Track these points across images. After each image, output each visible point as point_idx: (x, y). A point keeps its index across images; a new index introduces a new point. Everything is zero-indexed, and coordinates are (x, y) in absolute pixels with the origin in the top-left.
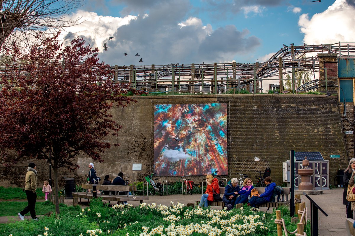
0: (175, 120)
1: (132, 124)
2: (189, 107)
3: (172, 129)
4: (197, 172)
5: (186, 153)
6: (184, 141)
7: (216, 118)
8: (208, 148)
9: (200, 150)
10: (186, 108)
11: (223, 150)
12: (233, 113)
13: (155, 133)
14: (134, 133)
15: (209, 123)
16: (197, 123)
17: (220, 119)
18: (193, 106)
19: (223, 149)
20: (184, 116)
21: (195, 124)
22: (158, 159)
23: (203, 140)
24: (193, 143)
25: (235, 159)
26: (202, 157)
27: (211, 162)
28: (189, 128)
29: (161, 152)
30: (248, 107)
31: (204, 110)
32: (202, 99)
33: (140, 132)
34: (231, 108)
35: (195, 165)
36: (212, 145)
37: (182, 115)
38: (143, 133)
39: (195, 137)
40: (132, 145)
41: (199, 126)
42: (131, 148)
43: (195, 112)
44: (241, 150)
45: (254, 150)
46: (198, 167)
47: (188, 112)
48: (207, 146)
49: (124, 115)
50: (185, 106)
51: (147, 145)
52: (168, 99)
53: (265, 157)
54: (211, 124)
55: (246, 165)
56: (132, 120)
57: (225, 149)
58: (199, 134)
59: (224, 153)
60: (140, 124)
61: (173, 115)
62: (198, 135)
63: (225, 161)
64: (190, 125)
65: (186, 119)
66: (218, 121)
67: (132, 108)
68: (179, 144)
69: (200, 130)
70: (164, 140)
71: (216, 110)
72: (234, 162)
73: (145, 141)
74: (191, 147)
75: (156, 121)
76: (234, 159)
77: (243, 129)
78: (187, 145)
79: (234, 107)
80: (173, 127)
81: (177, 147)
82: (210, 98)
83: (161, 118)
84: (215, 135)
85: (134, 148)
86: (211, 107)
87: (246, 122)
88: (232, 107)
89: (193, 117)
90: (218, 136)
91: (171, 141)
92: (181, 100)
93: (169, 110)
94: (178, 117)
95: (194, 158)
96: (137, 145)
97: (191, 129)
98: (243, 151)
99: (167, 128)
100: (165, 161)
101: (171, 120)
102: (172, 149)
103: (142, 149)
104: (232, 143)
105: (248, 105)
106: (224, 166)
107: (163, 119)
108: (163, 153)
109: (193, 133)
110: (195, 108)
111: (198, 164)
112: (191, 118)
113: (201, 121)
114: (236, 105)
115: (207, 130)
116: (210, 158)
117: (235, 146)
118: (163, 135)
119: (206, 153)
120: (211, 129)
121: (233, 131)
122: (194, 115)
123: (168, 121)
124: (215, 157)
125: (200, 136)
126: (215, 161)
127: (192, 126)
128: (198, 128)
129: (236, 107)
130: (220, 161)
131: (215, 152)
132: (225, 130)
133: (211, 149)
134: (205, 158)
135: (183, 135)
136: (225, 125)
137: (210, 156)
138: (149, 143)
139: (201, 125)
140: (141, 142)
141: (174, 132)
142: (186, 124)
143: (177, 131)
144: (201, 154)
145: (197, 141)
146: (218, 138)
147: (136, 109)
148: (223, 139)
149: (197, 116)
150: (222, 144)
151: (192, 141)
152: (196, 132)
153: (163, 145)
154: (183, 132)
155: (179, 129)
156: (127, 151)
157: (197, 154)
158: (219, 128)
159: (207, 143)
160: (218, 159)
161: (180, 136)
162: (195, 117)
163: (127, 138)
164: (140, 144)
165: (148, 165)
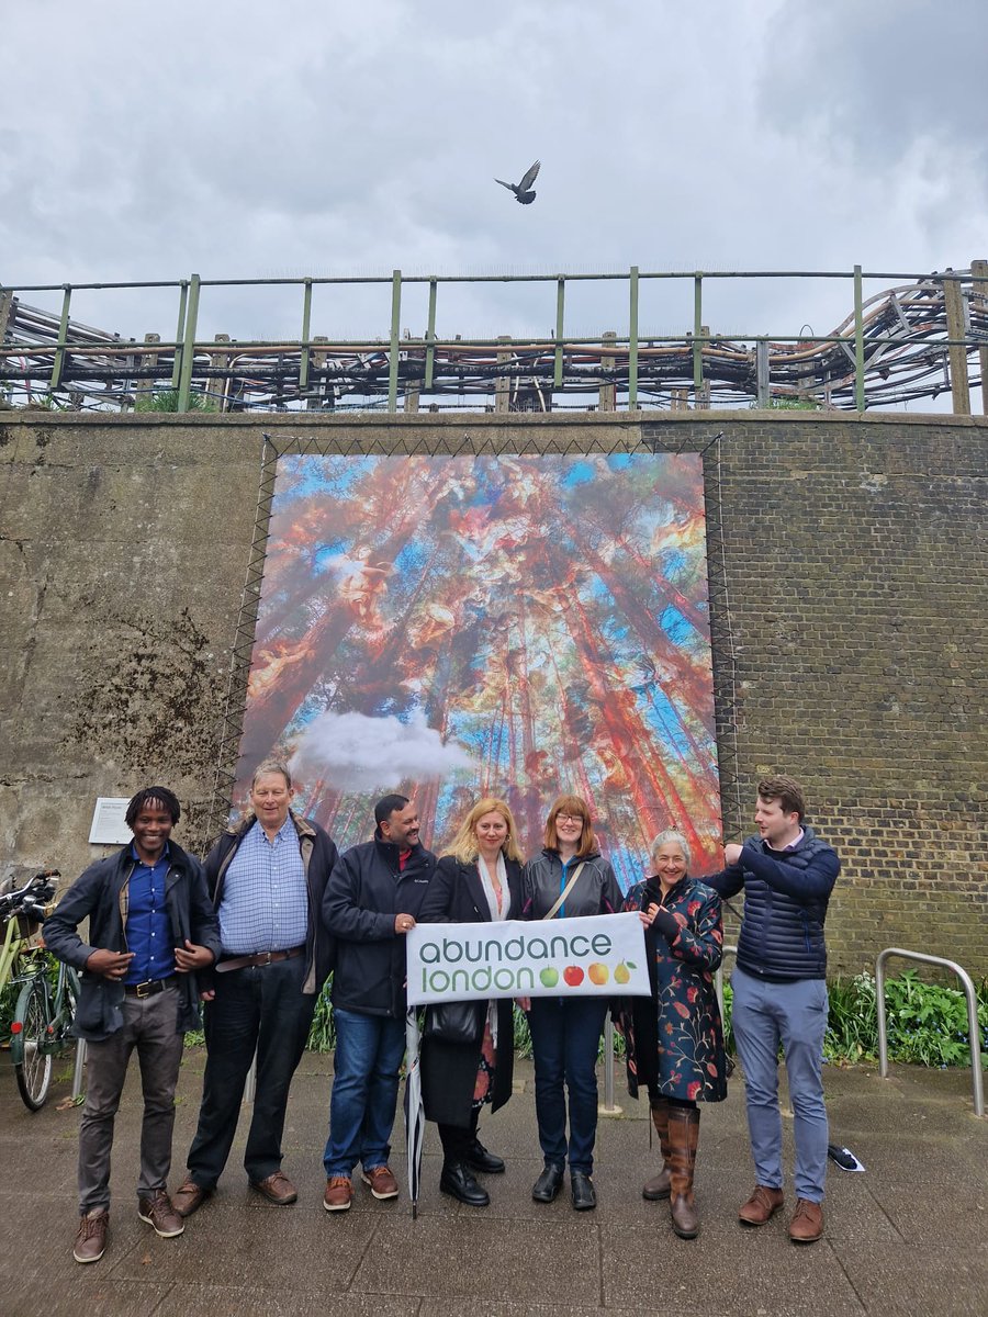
0: (392, 540)
1: (136, 559)
2: (475, 469)
3: (372, 592)
5: (445, 741)
6: (437, 665)
7: (641, 533)
8: (591, 711)
9: (538, 724)
10: (458, 477)
11: (688, 730)
12: (742, 512)
13: (264, 610)
14: (137, 609)
15: (595, 561)
16: (521, 558)
17: (665, 543)
18: (499, 464)
19: (687, 719)
20: (444, 518)
21: (509, 568)
23: (558, 659)
24: (493, 677)
26: (551, 770)
27: (607, 803)
28: (471, 588)
29: (288, 730)
30: (830, 476)
31: (563, 491)
33: (174, 602)
34: (728, 482)
36: (611, 694)
37: (434, 513)
38: (193, 610)
39: (505, 640)
40: (116, 680)
41: (531, 580)
42: (105, 696)
43: (510, 499)
44: (806, 732)
45: (894, 735)
47: (469, 500)
48: (584, 699)
49: (100, 505)
50: (457, 468)
51: (205, 682)
52: (358, 430)
53: (973, 788)
54: (604, 565)
55: (847, 832)
56: (137, 539)
57: (698, 721)
58: (530, 624)
59: (696, 747)
60: (183, 557)
61: (381, 511)
62: (524, 633)
63: (707, 803)
64: (477, 568)
65: (459, 538)
66: (653, 551)
67: (151, 472)
68: (402, 683)
69: (538, 598)
70: (312, 652)
71: (635, 487)
73: (199, 657)
74: (478, 700)
75: (280, 543)
77: (806, 601)
78: (455, 689)
79: (745, 474)
80: (374, 580)
81: (390, 702)
82: (603, 429)
83: (307, 529)
84: (628, 636)
85: (124, 696)
86: (608, 475)
87: (824, 560)
88: (734, 474)
89: (500, 529)
90: (656, 637)
91: (359, 660)
92: (435, 433)
93: (361, 487)
94: (412, 526)
95: (497, 774)
96: (143, 681)
97: (484, 591)
98: (816, 741)
99: (341, 586)
100: (307, 787)
101: (366, 541)
102: (357, 709)
103: (172, 703)
104: (745, 685)
105: (830, 468)
106: (700, 833)
107: (319, 531)
108: (298, 731)
109: (497, 615)
110: (512, 475)
111: (523, 813)
112: (485, 533)
113: (548, 548)
114: (755, 467)
115: (579, 604)
116: (605, 777)
117: (766, 705)
118: (314, 621)
119: (575, 740)
120: (605, 595)
121: (742, 612)
122: (508, 517)
123: (348, 546)
124: (632, 774)
125: (536, 636)
126: (637, 799)
127: (489, 576)
128: (529, 588)
129: (754, 478)
130: (669, 799)
131: (634, 741)
132: (697, 602)
133: (610, 714)
134: (570, 773)
135: (434, 630)
136: (695, 576)
137: (604, 766)
138: (220, 671)
139: (544, 573)
140: (176, 665)
141: (378, 611)
142: (455, 564)
143: (399, 602)
144: (546, 749)
145: (522, 666)
146: (651, 653)
147: (171, 476)
148: (683, 659)
149: (525, 520)
150: (679, 688)
151: (487, 662)
152: (514, 614)
153: (306, 685)
154: (432, 612)
155: (409, 590)
156: (76, 713)
157: (519, 747)
158: (660, 592)
159: (579, 678)
160: (659, 788)
161: (413, 632)
162: (511, 528)
163: (92, 638)
164: (168, 677)
165: (197, 807)
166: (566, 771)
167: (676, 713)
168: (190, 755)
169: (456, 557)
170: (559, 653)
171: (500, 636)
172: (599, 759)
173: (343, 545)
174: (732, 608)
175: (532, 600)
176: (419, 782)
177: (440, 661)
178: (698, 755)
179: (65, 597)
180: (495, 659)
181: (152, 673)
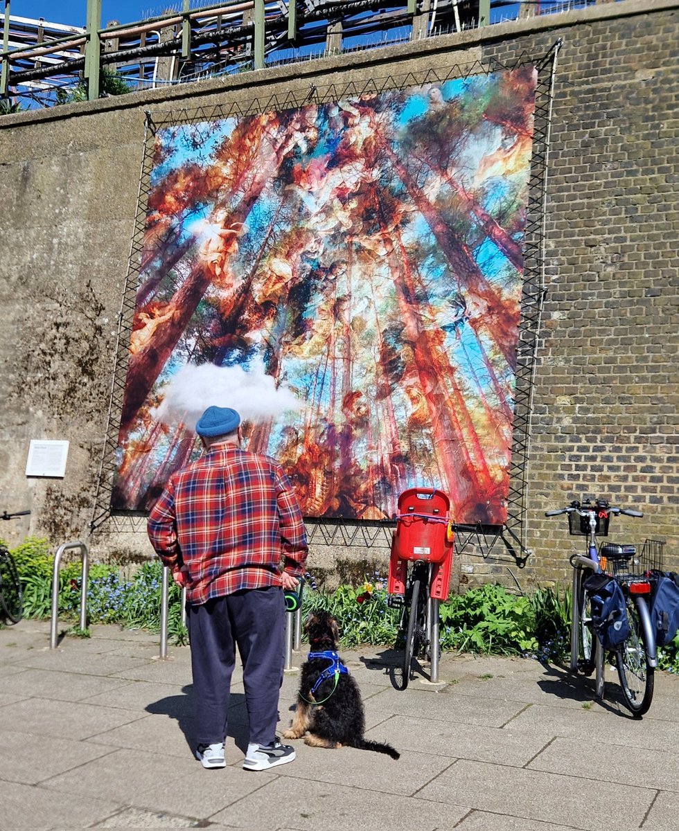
0: (243, 201)
1: (55, 241)
2: (318, 118)
3: (226, 253)
4: (328, 500)
5: (278, 385)
6: (275, 316)
8: (403, 351)
9: (356, 367)
10: (302, 130)
11: (491, 364)
12: (576, 127)
14: (56, 284)
15: (419, 199)
16: (353, 204)
17: (490, 172)
18: (340, 109)
20: (288, 174)
21: (342, 217)
22: (142, 416)
23: (379, 302)
24: (321, 324)
25: (567, 421)
26: (363, 409)
27: (409, 437)
28: (308, 239)
29: (158, 381)
31: (396, 129)
32: (394, 65)
33: (82, 276)
34: (564, 95)
35: (317, 456)
36: (423, 334)
37: (280, 169)
38: (94, 281)
39: (334, 288)
40: (43, 346)
41: (360, 226)
42: (36, 359)
43: (347, 146)
44: (611, 360)
46: (337, 464)
47: (310, 151)
48: (398, 340)
49: (31, 196)
50: (302, 120)
51: (102, 343)
54: (429, 204)
55: (640, 459)
56: (56, 221)
57: (501, 355)
58: (357, 269)
59: (495, 380)
60: (88, 235)
61: (236, 174)
62: (350, 280)
63: (499, 434)
64: (314, 219)
65: (300, 191)
66: (476, 184)
67: (65, 162)
68: (246, 335)
69: (366, 244)
70: (178, 312)
71: (466, 115)
72: (558, 439)
73: (98, 322)
74: (307, 346)
75: (157, 214)
76: (559, 420)
77: (632, 219)
78: (289, 338)
79: (583, 83)
80: (228, 240)
81: (236, 353)
83: (177, 199)
85: (48, 358)
86: (441, 106)
87: (661, 170)
88: (572, 84)
89: (336, 178)
90: (467, 271)
91: (213, 317)
93: (221, 153)
95: (318, 414)
96: (60, 345)
97: (319, 242)
98: (621, 369)
99: (201, 250)
100: (171, 429)
101: (223, 204)
102: (211, 361)
103: (80, 363)
104: (556, 315)
106: (489, 462)
107: (186, 199)
108: (166, 381)
109: (328, 265)
110: (350, 120)
111: (337, 448)
112: (323, 183)
113: (378, 192)
114: (595, 73)
115: (402, 247)
116: (409, 414)
117: (574, 334)
118: (180, 284)
119: (387, 380)
120: (428, 235)
121: (562, 239)
122: (344, 164)
123: (208, 210)
124: (434, 409)
125: (361, 282)
126: (436, 432)
127: (324, 226)
128: (358, 235)
129: (594, 86)
130: (465, 431)
131: (439, 378)
132: (513, 233)
133: (420, 354)
134: (380, 411)
135: (275, 283)
136: (515, 205)
137: (410, 403)
138: (113, 333)
139: (372, 218)
140: (82, 329)
141: (230, 270)
142: (296, 218)
143: (247, 260)
144: (361, 390)
145: (346, 312)
146: (464, 290)
147: (80, 162)
148: (494, 294)
149: (359, 165)
150: (487, 323)
151: (317, 311)
152: (343, 262)
153: (172, 341)
154: (274, 267)
155: (256, 248)
156: (17, 374)
157: (338, 388)
158: (479, 226)
159: (396, 320)
160: (457, 422)
161: (258, 288)
162: (346, 175)
163: (26, 311)
164: (77, 341)
165: (96, 446)
166: (377, 409)
167: (481, 348)
168: (92, 405)
169: (297, 211)
170: (381, 297)
171: (330, 285)
172: (406, 397)
173: (205, 209)
174: (551, 236)
175: (360, 246)
176: (255, 423)
177: (277, 313)
178: (497, 388)
179: (8, 278)
180: (324, 307)
181: (66, 338)
